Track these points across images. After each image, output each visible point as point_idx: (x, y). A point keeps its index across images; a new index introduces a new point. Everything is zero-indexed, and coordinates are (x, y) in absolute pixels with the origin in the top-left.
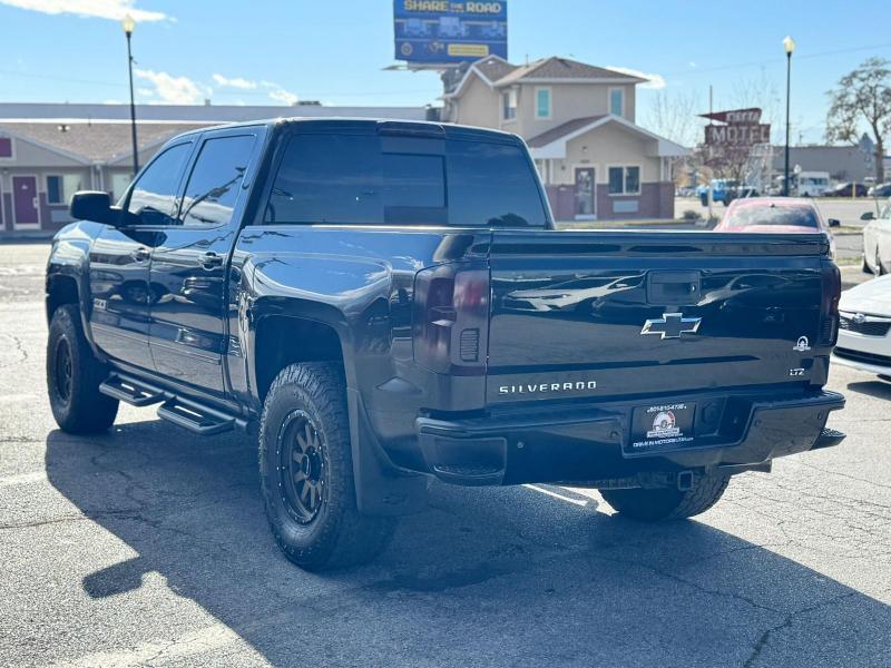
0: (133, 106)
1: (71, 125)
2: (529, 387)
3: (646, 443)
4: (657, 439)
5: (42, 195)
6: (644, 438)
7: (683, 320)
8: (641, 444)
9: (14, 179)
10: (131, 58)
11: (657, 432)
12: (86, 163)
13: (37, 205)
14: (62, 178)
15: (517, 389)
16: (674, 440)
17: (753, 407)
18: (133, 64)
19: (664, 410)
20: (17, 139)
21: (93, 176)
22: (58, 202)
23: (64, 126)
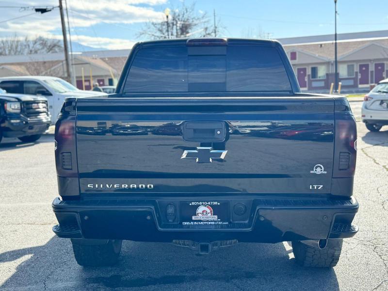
0: (336, 35)
1: (325, 44)
2: (107, 186)
3: (192, 223)
4: (200, 221)
5: (309, 75)
6: (190, 220)
7: (212, 151)
8: (188, 223)
9: (298, 69)
10: (336, 12)
11: (200, 217)
12: (327, 60)
13: (306, 80)
14: (317, 68)
15: (99, 186)
16: (213, 223)
17: (257, 209)
18: (337, 15)
19: (202, 204)
20: (299, 52)
21: (330, 66)
22: (315, 78)
23: (321, 45)
